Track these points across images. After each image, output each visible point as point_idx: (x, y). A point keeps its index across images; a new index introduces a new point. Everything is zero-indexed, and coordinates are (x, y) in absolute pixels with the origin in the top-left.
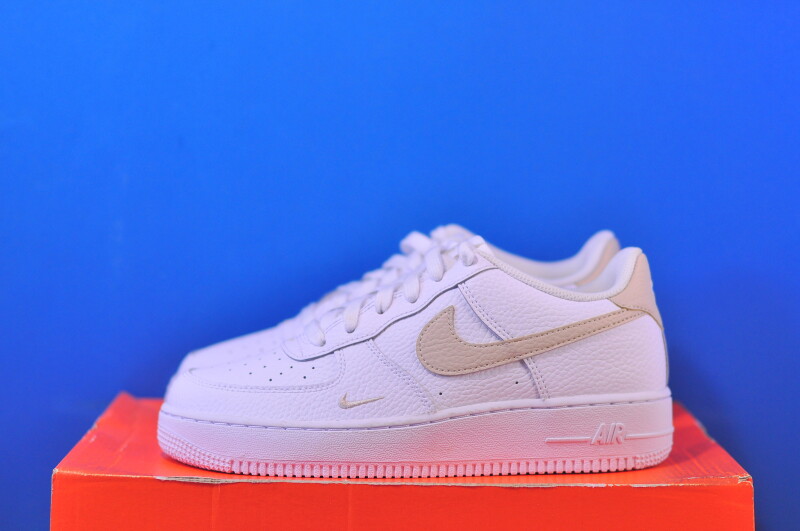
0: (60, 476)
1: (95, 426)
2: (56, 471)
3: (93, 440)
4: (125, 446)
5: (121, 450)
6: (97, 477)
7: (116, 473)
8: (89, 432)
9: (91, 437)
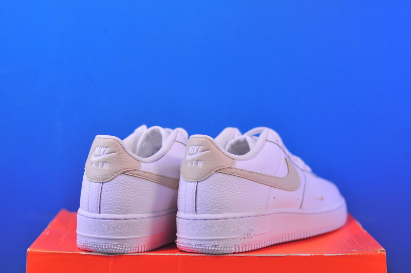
3: (48, 234)
4: (64, 236)
6: (50, 253)
8: (46, 230)
9: (47, 232)
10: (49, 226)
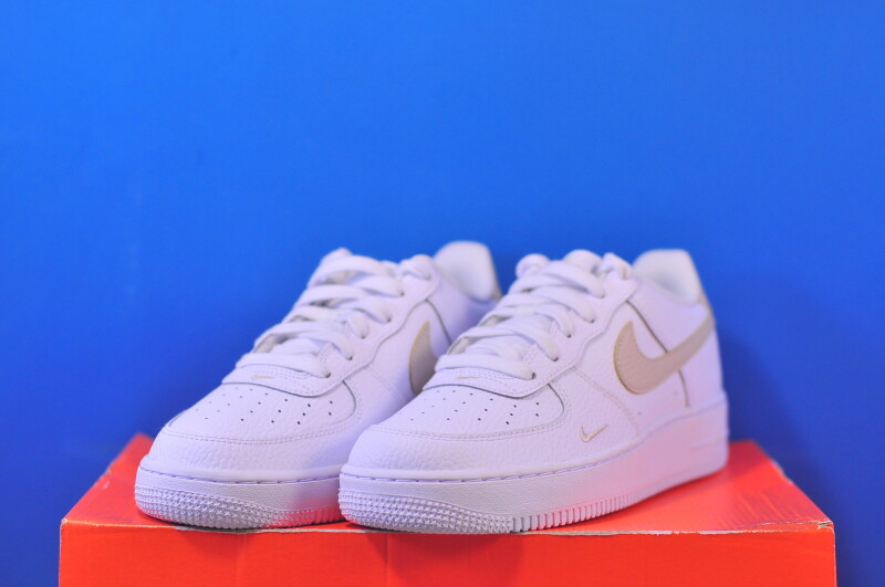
0: (69, 526)
1: (109, 471)
2: (65, 521)
3: (106, 486)
6: (110, 527)
8: (102, 478)
9: (104, 483)
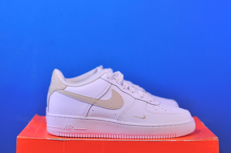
0: (19, 138)
2: (18, 137)
3: (28, 128)
4: (37, 130)
5: (36, 131)
6: (30, 139)
7: (35, 137)
8: (27, 126)
9: (28, 127)
10: (29, 124)
